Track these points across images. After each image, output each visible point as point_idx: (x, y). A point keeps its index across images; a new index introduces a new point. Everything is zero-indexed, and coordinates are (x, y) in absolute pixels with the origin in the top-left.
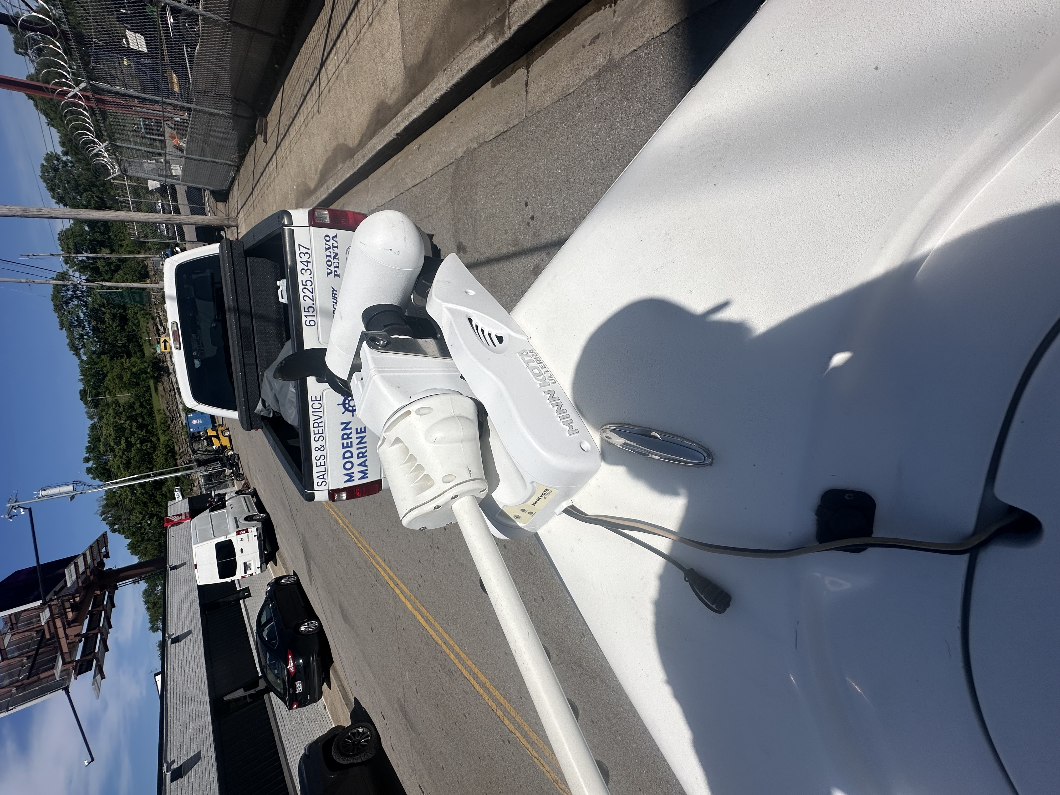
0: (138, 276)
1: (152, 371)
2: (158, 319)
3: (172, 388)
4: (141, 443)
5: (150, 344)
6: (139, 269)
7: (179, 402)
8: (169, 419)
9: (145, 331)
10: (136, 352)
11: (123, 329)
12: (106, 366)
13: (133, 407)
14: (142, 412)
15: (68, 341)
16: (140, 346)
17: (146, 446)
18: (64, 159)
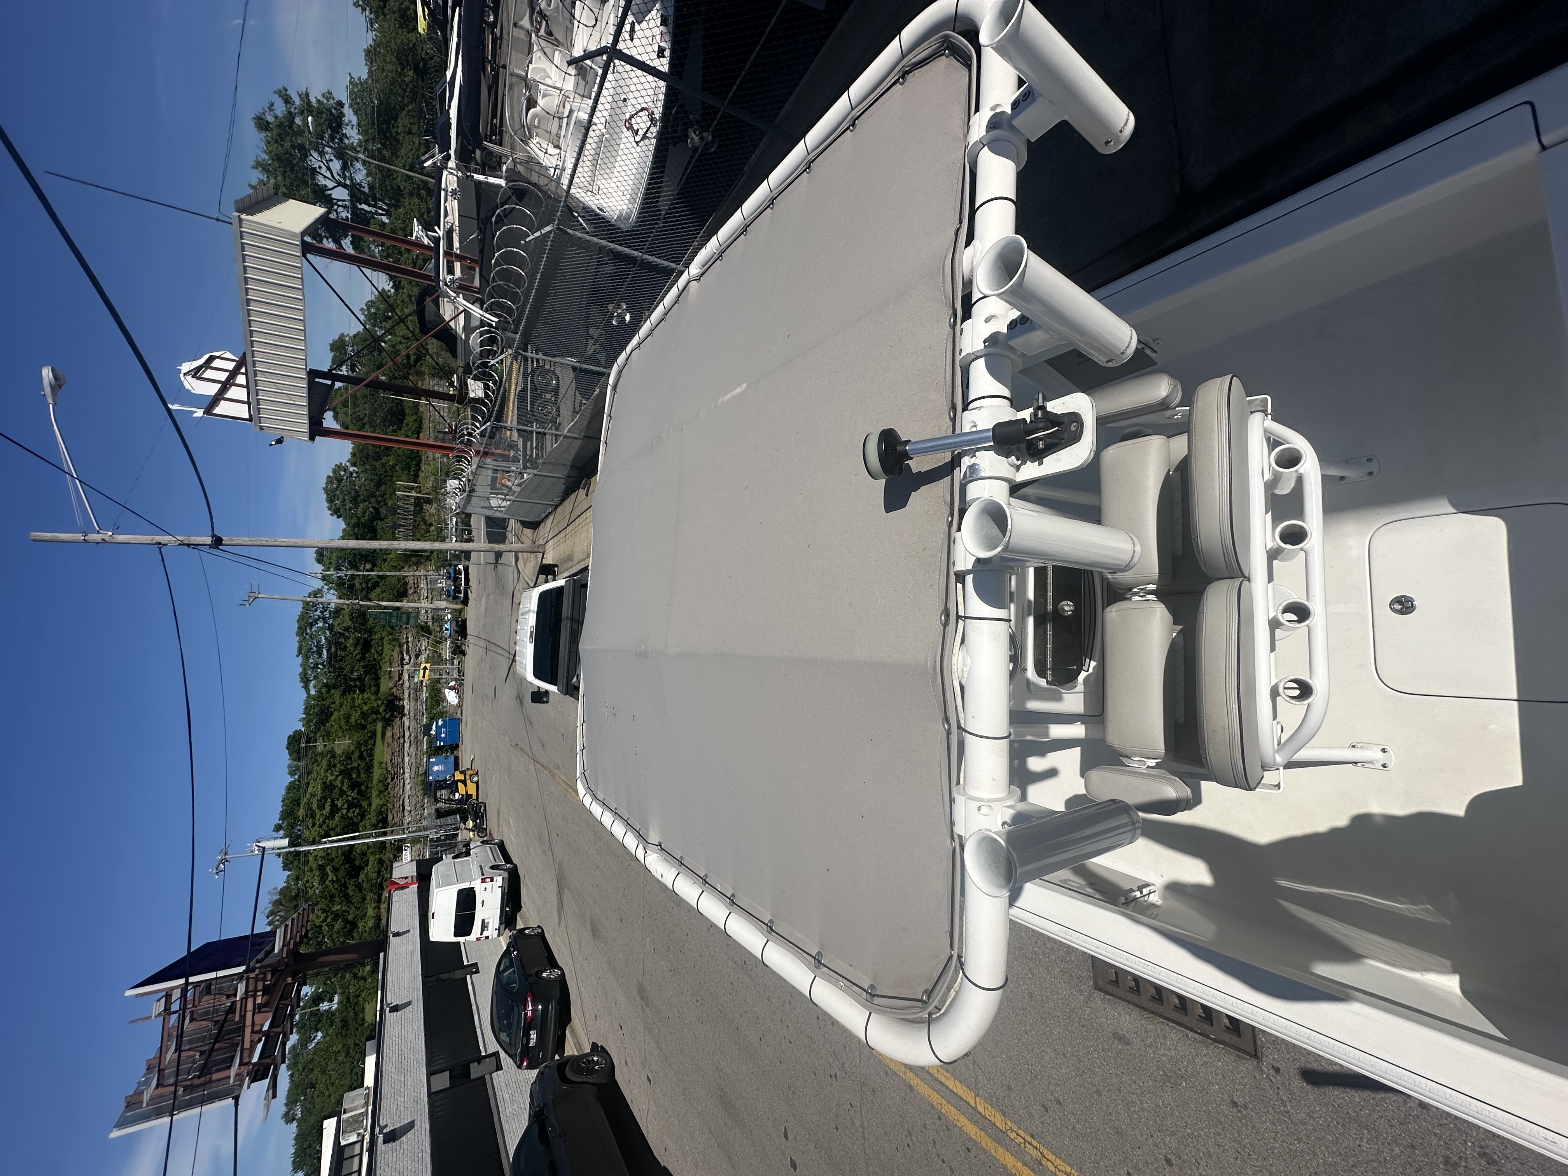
0: (396, 594)
1: (385, 710)
2: (405, 646)
3: (402, 734)
4: (348, 809)
5: (390, 677)
6: (399, 586)
7: (406, 754)
8: (390, 776)
9: (388, 659)
10: (370, 687)
11: (363, 658)
12: (334, 703)
13: (350, 758)
14: (359, 765)
15: (300, 670)
16: (377, 678)
17: (354, 812)
18: (351, 469)
